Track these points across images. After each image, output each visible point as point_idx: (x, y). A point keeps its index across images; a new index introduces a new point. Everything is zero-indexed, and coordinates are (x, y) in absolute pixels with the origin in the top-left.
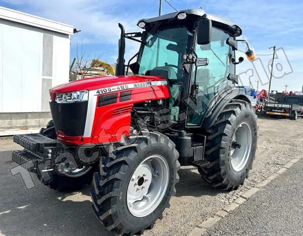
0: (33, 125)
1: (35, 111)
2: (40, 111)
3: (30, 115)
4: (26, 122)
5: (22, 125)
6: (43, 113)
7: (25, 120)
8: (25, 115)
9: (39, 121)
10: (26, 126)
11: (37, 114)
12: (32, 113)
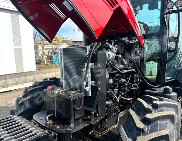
0: (11, 83)
1: (11, 73)
2: (16, 72)
3: (8, 77)
4: (6, 82)
5: (3, 85)
6: (18, 73)
7: (5, 80)
8: (4, 76)
9: (16, 80)
10: (6, 85)
11: (13, 75)
12: (9, 74)
